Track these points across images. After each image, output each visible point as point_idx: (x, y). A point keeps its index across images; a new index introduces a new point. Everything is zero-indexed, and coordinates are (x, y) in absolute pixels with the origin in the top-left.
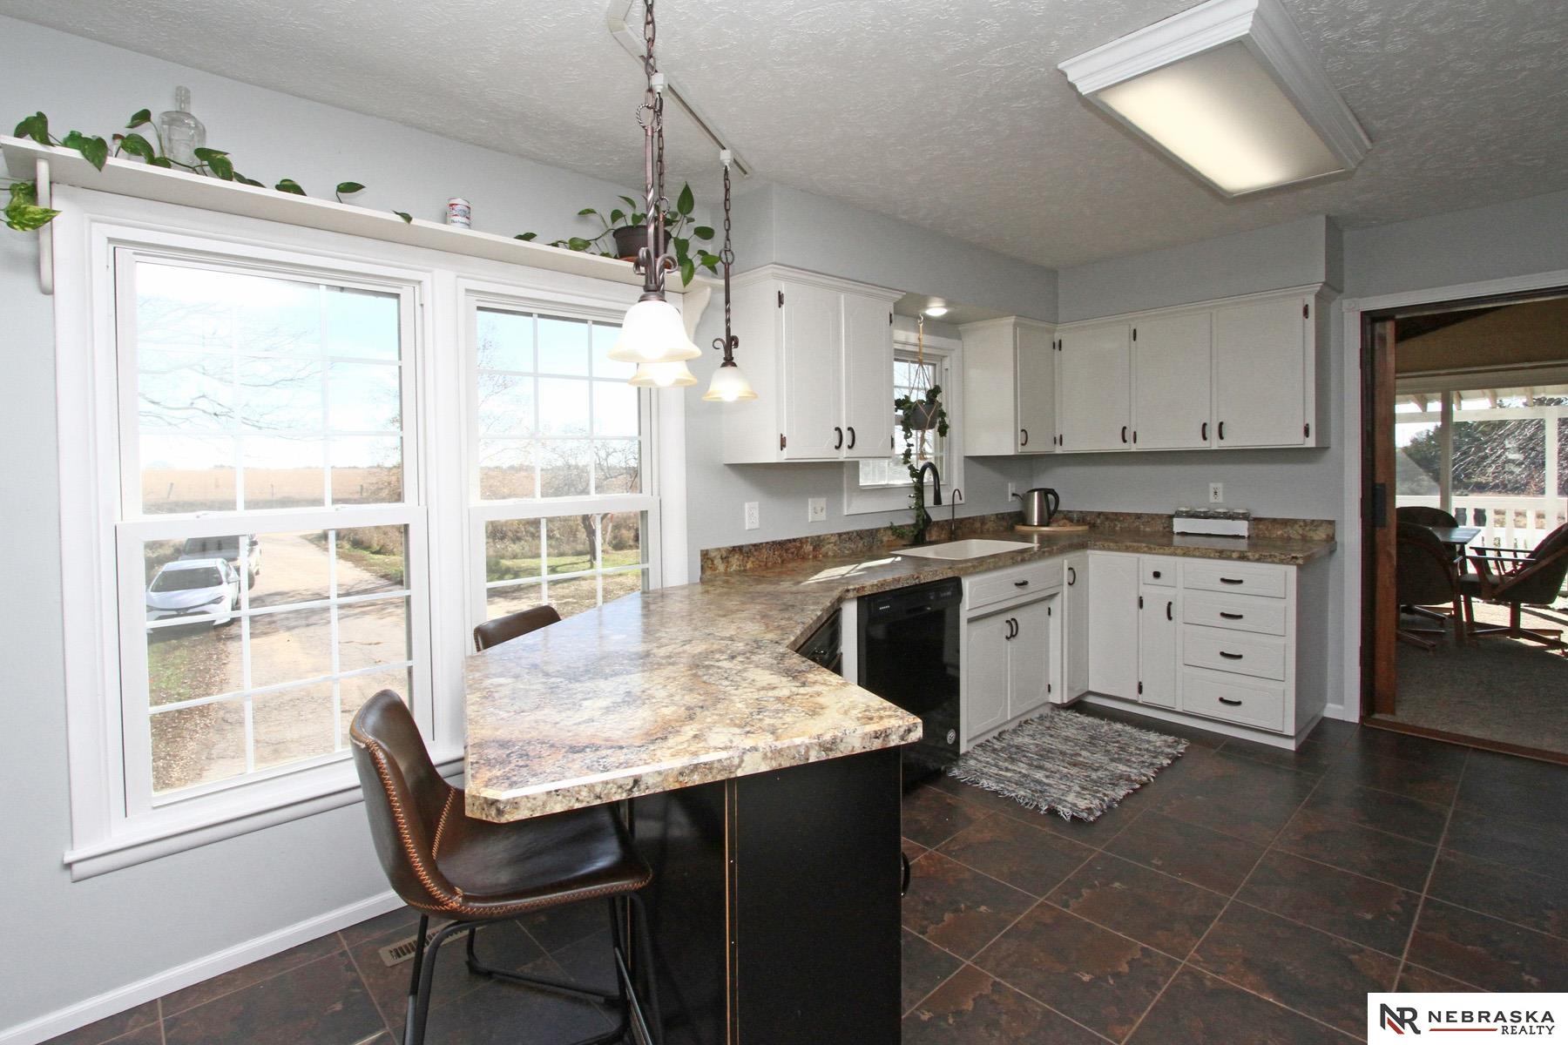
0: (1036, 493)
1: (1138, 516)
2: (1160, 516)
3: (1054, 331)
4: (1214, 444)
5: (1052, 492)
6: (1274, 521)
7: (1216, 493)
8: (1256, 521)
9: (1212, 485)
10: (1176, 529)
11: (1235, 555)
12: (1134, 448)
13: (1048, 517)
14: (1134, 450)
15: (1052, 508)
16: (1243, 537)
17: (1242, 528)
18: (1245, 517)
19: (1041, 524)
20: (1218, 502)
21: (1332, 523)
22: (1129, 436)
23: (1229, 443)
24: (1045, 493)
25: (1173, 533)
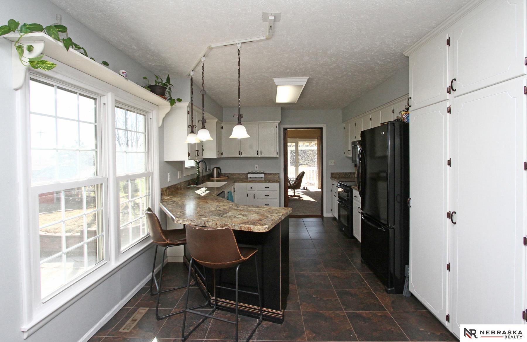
0: (215, 169)
1: (239, 174)
2: (244, 174)
3: (221, 124)
4: (260, 156)
5: (219, 168)
6: (268, 174)
7: (256, 168)
8: (265, 174)
9: (256, 166)
10: (249, 177)
11: (268, 182)
12: (241, 156)
13: (219, 175)
14: (241, 157)
15: (219, 173)
16: (263, 178)
17: (262, 176)
18: (263, 173)
19: (217, 177)
20: (257, 169)
21: (279, 173)
22: (241, 153)
23: (263, 155)
24: (218, 169)
25: (248, 178)
